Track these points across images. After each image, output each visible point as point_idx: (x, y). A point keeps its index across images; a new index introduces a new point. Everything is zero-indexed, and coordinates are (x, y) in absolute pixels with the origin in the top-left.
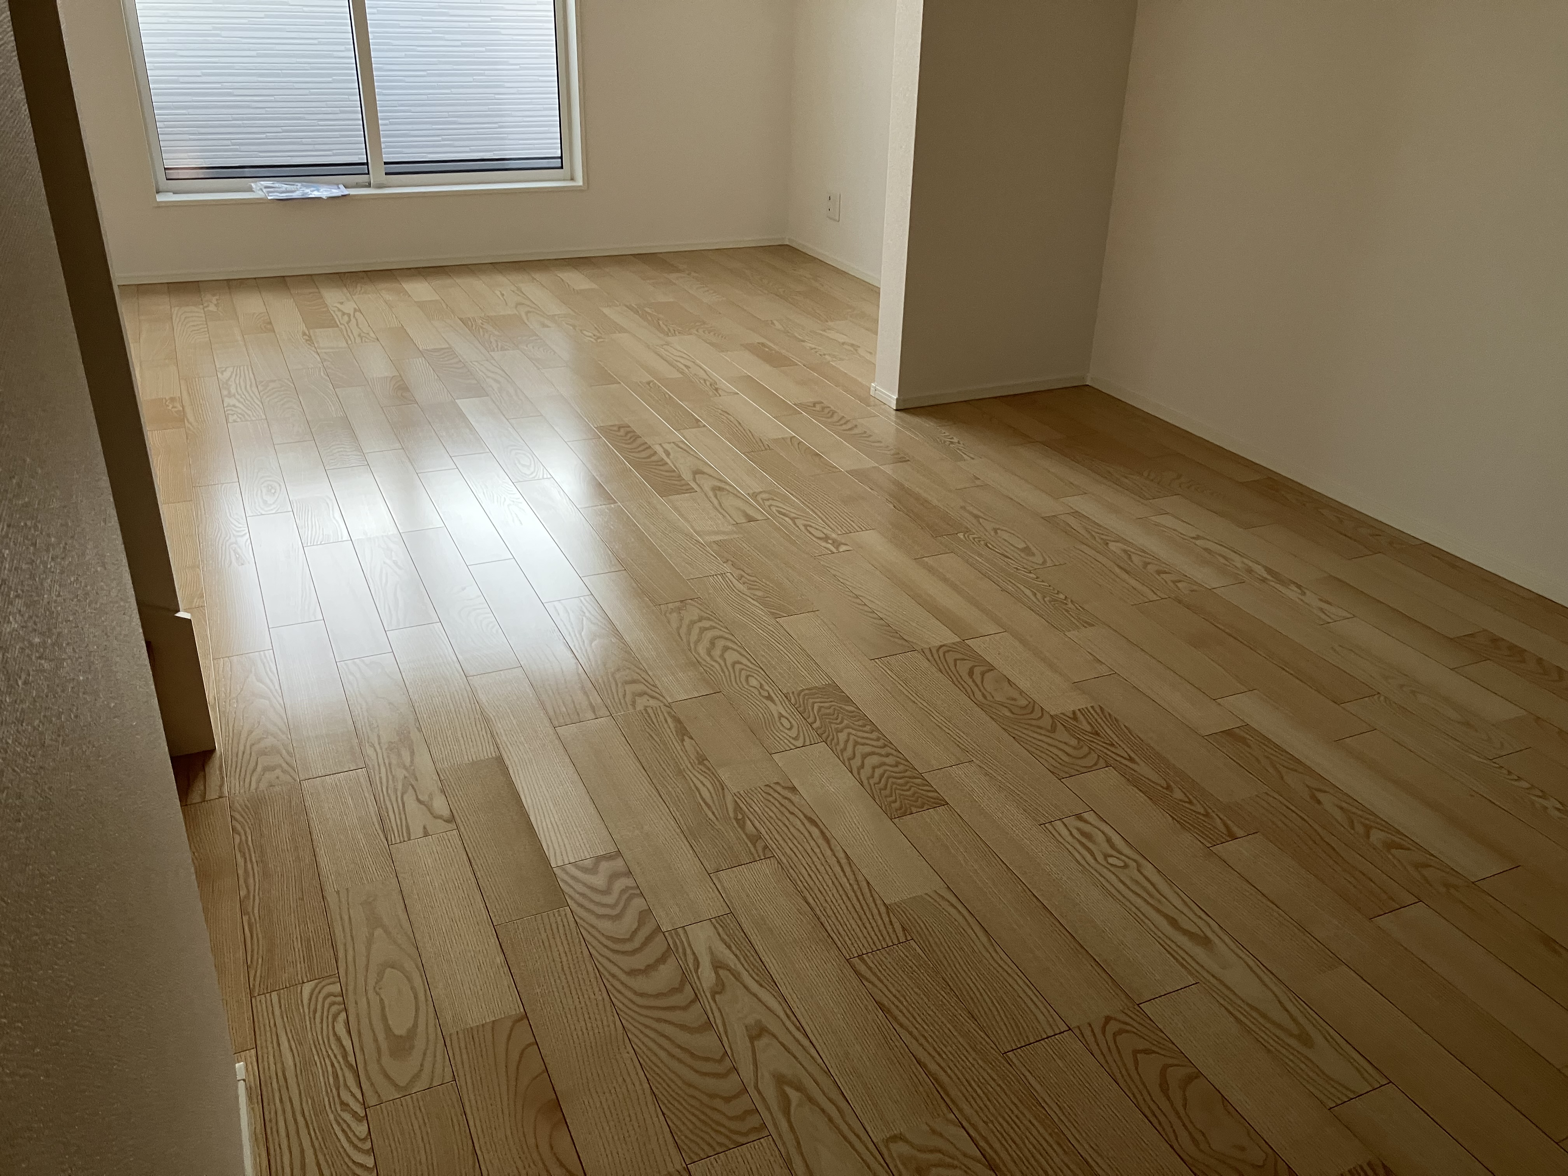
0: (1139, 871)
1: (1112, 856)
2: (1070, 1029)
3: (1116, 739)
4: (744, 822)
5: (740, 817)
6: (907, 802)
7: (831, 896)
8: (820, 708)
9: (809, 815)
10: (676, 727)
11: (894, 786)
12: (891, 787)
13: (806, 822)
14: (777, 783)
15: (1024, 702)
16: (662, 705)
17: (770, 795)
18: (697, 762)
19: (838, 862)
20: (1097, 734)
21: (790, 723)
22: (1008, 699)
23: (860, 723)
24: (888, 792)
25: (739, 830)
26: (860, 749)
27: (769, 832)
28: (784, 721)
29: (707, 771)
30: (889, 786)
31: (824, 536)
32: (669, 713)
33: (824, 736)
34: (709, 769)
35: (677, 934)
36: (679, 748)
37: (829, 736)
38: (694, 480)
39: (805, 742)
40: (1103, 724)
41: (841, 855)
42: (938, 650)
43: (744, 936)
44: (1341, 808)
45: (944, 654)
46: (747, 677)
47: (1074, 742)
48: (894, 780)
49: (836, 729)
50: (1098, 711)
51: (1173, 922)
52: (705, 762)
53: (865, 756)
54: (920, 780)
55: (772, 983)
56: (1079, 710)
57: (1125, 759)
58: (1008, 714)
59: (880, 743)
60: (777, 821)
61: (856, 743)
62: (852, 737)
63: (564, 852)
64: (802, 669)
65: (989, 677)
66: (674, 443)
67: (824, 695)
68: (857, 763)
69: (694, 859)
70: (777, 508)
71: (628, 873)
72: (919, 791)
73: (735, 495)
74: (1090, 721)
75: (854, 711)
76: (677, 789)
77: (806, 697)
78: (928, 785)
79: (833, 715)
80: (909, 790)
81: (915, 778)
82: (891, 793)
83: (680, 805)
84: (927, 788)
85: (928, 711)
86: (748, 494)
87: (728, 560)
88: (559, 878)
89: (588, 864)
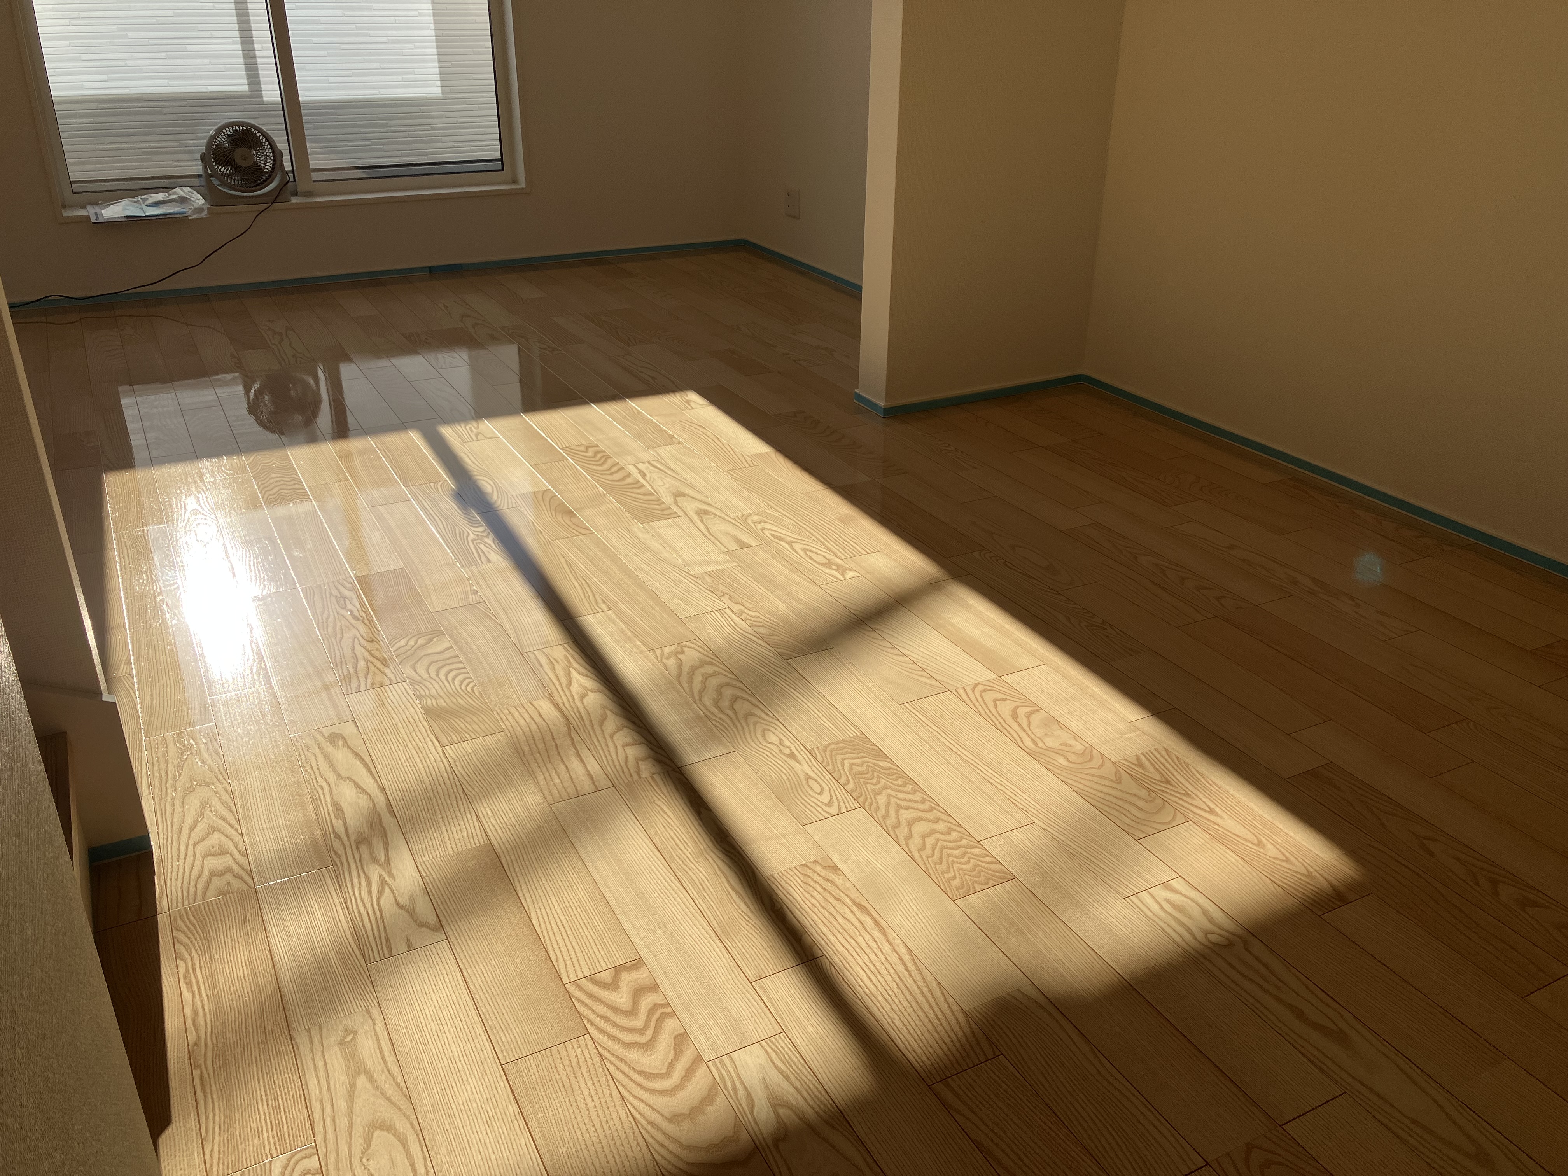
0: (1247, 950)
1: (1213, 933)
2: (1208, 1164)
3: (1190, 787)
4: (783, 913)
5: (777, 906)
6: (967, 877)
7: (898, 1003)
8: (852, 765)
9: (857, 900)
10: (689, 797)
11: (951, 859)
12: (947, 860)
13: (855, 909)
14: (815, 862)
15: (1079, 747)
16: (670, 770)
17: (809, 877)
18: (719, 840)
19: (901, 959)
20: (1168, 782)
21: (820, 785)
22: (1061, 744)
23: (900, 782)
24: (944, 867)
25: (779, 923)
26: (905, 815)
28: (811, 782)
29: (732, 850)
30: (944, 860)
31: (827, 561)
32: (680, 780)
33: (861, 800)
34: (734, 848)
35: (723, 1064)
37: (866, 800)
38: (676, 503)
39: (840, 809)
40: (1171, 769)
42: (973, 690)
45: (981, 692)
46: (764, 731)
47: (1143, 793)
48: (950, 851)
49: (873, 790)
50: (1164, 753)
52: (728, 839)
53: (911, 823)
54: (979, 850)
56: (1143, 754)
57: (1205, 811)
58: (1065, 763)
59: (926, 806)
61: (899, 807)
62: (893, 800)
63: (576, 962)
64: (825, 720)
65: (1036, 719)
66: (649, 462)
67: (854, 750)
68: (903, 831)
69: (731, 963)
70: (770, 532)
71: (654, 987)
72: (980, 863)
73: (723, 518)
74: (1157, 767)
75: (891, 768)
76: (700, 874)
77: (834, 753)
78: (988, 856)
79: (867, 773)
80: (968, 862)
81: (972, 847)
82: (949, 867)
83: (705, 895)
84: (988, 859)
85: (975, 764)
86: (737, 516)
87: (724, 594)
88: (574, 997)
89: (606, 976)
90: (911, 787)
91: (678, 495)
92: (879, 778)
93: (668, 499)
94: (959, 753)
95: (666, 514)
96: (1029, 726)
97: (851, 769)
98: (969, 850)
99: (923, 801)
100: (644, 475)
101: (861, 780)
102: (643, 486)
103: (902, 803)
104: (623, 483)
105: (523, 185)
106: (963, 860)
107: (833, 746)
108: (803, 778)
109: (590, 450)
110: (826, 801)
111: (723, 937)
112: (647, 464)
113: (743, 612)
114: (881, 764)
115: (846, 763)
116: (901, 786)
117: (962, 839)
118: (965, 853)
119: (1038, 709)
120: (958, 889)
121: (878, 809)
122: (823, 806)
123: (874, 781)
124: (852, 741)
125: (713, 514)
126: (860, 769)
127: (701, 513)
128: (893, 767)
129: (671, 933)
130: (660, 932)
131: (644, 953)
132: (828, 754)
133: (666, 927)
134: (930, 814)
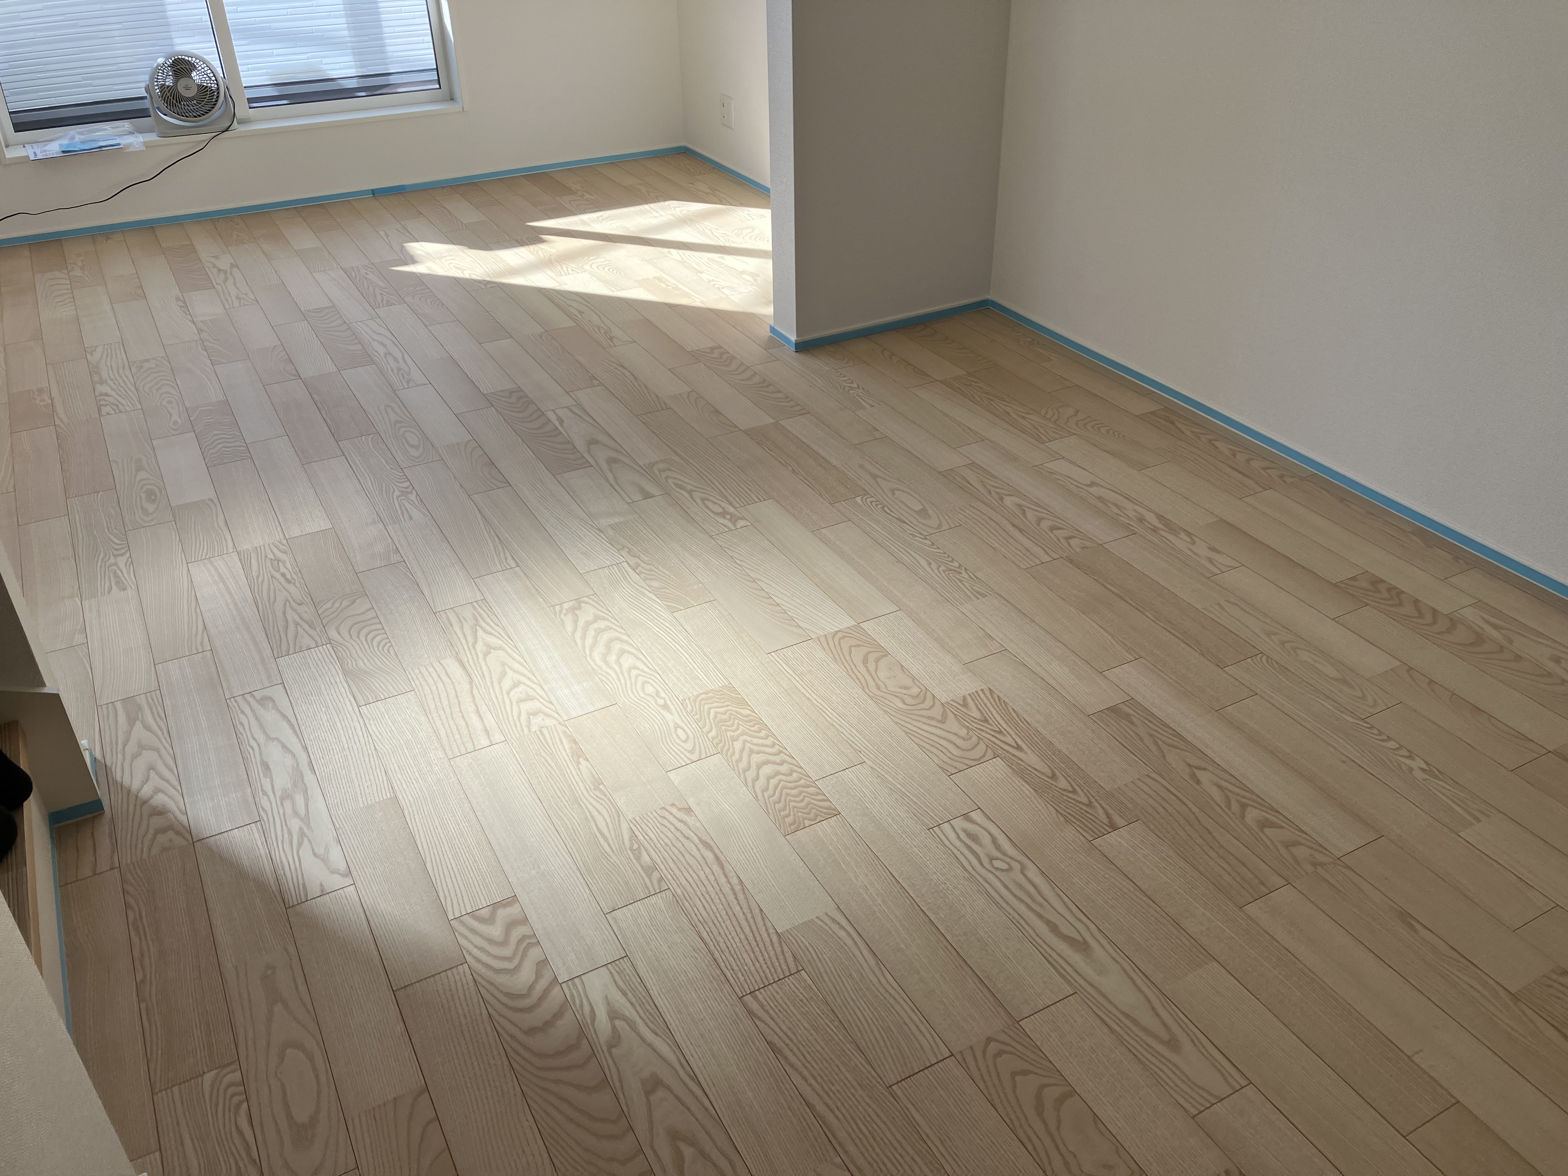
0: (1022, 873)
1: (997, 859)
2: (952, 1055)
3: (1005, 726)
4: (640, 852)
5: (635, 846)
6: (800, 814)
7: (725, 928)
8: (717, 713)
9: (704, 838)
10: (572, 748)
11: (788, 798)
12: (785, 799)
13: (700, 846)
14: (673, 805)
15: (915, 691)
16: (556, 722)
17: (665, 818)
18: (592, 787)
19: (733, 889)
20: (986, 721)
21: (686, 733)
22: (901, 688)
23: (756, 728)
24: (781, 805)
25: (635, 861)
26: (756, 758)
27: (664, 861)
28: (680, 731)
29: (603, 797)
30: (783, 798)
31: (722, 510)
32: (564, 732)
33: (720, 746)
34: (605, 795)
35: (575, 985)
36: (574, 773)
37: (725, 746)
38: (589, 451)
39: (700, 755)
40: (991, 708)
41: (735, 881)
42: (833, 637)
43: (640, 981)
44: (1220, 787)
45: (839, 640)
46: (644, 683)
47: (963, 732)
48: (788, 791)
49: (732, 737)
50: (988, 694)
51: (1054, 928)
52: (601, 787)
53: (759, 767)
54: (812, 789)
55: (668, 1031)
56: (969, 695)
57: (1013, 747)
58: (901, 705)
59: (774, 750)
60: (672, 848)
61: (752, 752)
62: (748, 745)
63: (461, 902)
64: (699, 671)
65: (882, 664)
66: (568, 408)
67: (721, 699)
68: (751, 774)
69: (590, 898)
70: (672, 482)
71: (525, 921)
72: (813, 801)
73: (631, 467)
74: (980, 707)
75: (750, 715)
76: (574, 820)
77: (703, 703)
78: (821, 794)
79: (729, 721)
80: (802, 801)
81: (808, 786)
82: (785, 806)
83: (576, 837)
84: (820, 797)
85: (824, 709)
86: (645, 465)
87: (624, 547)
88: (456, 931)
89: (485, 913)
90: (765, 732)
91: (592, 442)
92: (738, 725)
93: (582, 448)
94: (811, 699)
95: (578, 463)
96: (876, 671)
97: (715, 717)
98: (806, 789)
99: (773, 745)
100: (562, 422)
101: (723, 728)
102: (560, 433)
103: (755, 748)
104: (542, 430)
105: (460, 103)
106: (798, 799)
107: (703, 696)
108: (672, 727)
109: (515, 395)
110: (689, 748)
112: (566, 410)
113: (639, 565)
114: (743, 711)
115: (712, 711)
116: (756, 732)
117: (801, 779)
118: (801, 792)
119: (886, 654)
120: (790, 825)
121: (733, 754)
122: (687, 754)
123: (734, 728)
124: (720, 691)
125: (622, 461)
126: (724, 717)
127: (611, 462)
128: (752, 714)
129: (543, 873)
130: (534, 872)
131: (518, 891)
132: (697, 704)
133: (539, 868)
134: (777, 757)
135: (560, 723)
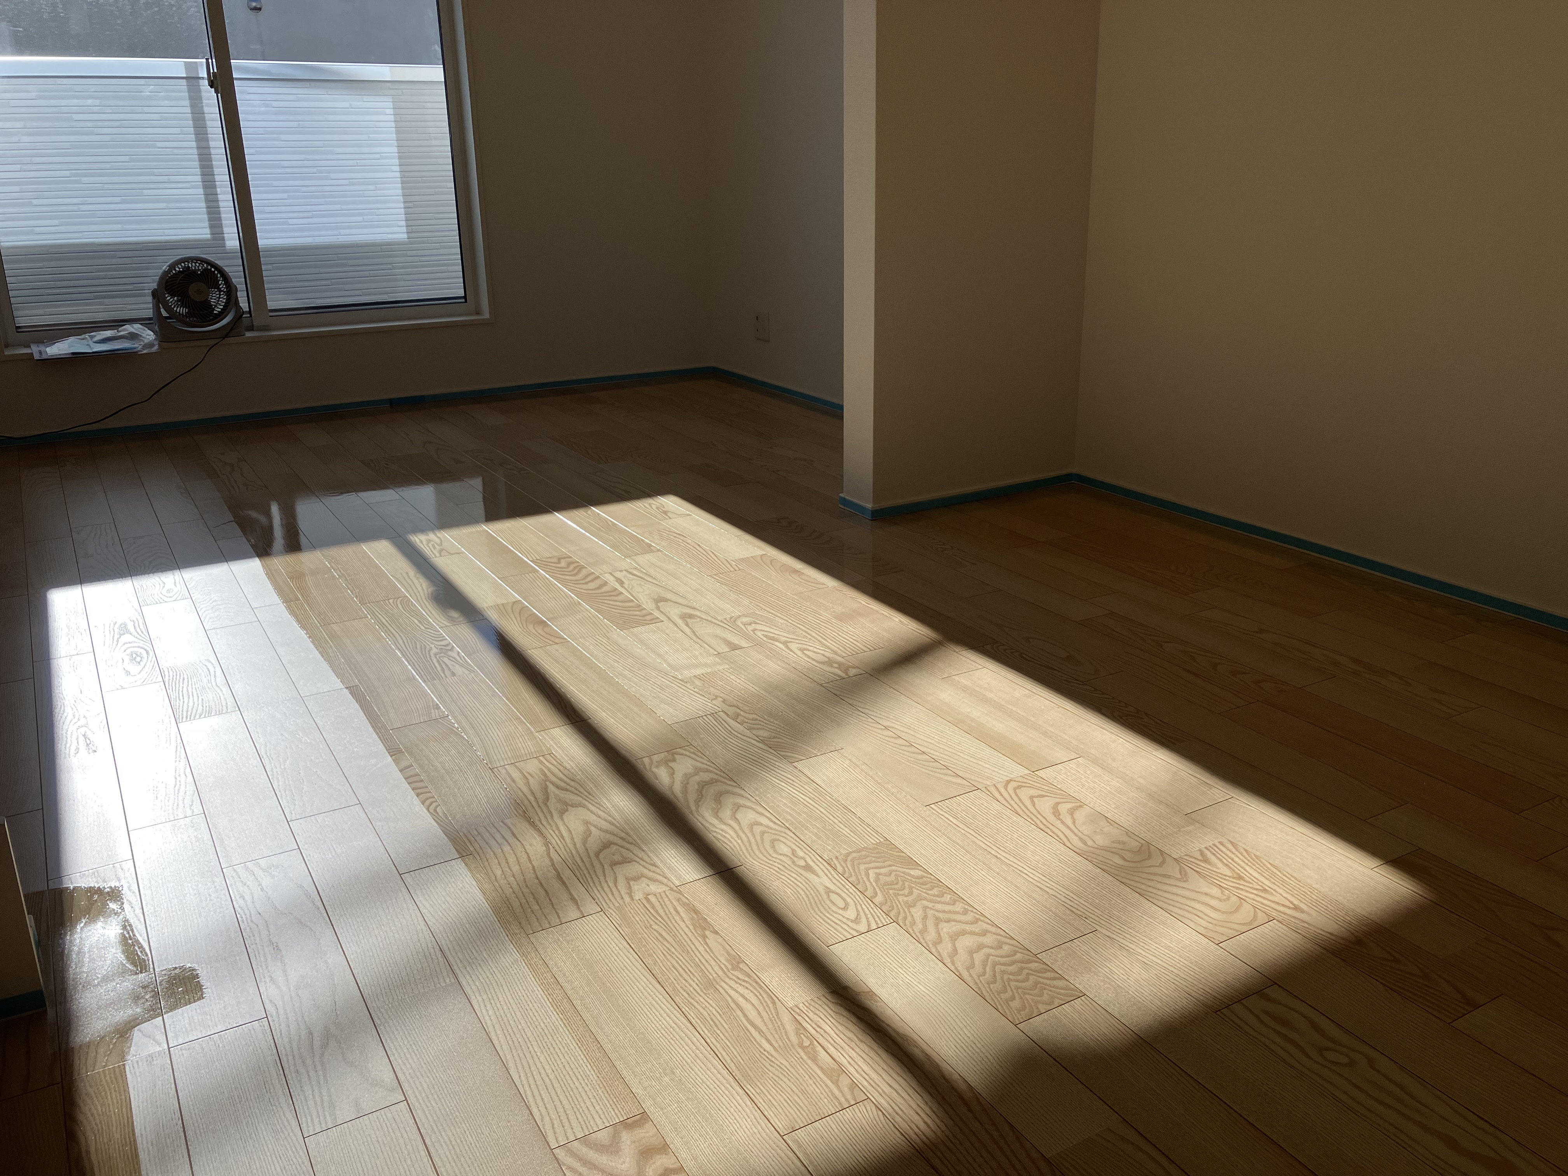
0: (1373, 1068)
3: (1267, 882)
4: (814, 1049)
5: (806, 1043)
6: (1028, 996)
8: (878, 874)
10: (692, 919)
11: (1006, 977)
12: (1002, 978)
15: (1135, 845)
16: (666, 888)
18: (730, 967)
20: (1240, 878)
21: (844, 899)
22: (1113, 842)
23: (935, 891)
24: (998, 986)
25: (810, 1062)
26: (946, 929)
27: (850, 1060)
28: (833, 897)
29: (747, 979)
31: (827, 660)
32: (679, 900)
33: (892, 914)
34: (749, 976)
36: (701, 949)
37: (899, 913)
38: (658, 608)
39: (869, 925)
40: (1243, 863)
42: (1006, 787)
45: (1015, 789)
46: (773, 841)
47: (1217, 892)
48: (1003, 968)
49: (906, 903)
50: (1232, 847)
52: (741, 966)
53: (953, 939)
54: (1036, 965)
56: (1208, 848)
57: (1288, 907)
58: (1121, 862)
59: (970, 917)
61: (938, 921)
62: (930, 913)
63: (565, 1121)
64: (842, 826)
65: (1080, 815)
66: (626, 571)
67: (879, 858)
68: (945, 948)
69: (756, 1114)
70: (763, 633)
71: (664, 1148)
72: (1041, 980)
73: (710, 621)
74: (1225, 862)
75: (924, 877)
76: (711, 1008)
77: (856, 862)
78: (1049, 971)
79: (897, 883)
80: (1026, 979)
81: (1029, 962)
82: (1005, 986)
83: (719, 1032)
85: (1020, 868)
86: (725, 619)
87: (717, 697)
88: (564, 1165)
89: (603, 1137)
90: (949, 896)
91: (659, 600)
92: (911, 888)
93: (649, 606)
94: (999, 856)
95: (647, 619)
96: (1074, 823)
97: (877, 880)
98: (1027, 965)
99: (965, 912)
100: (621, 583)
101: (891, 892)
102: (622, 593)
103: (941, 915)
104: (599, 591)
105: (486, 315)
106: (1020, 978)
107: (854, 855)
108: (822, 892)
109: (563, 561)
110: (853, 917)
111: (744, 1082)
112: (625, 572)
113: (739, 715)
114: (912, 872)
115: (872, 873)
116: (937, 896)
117: (1016, 952)
118: (1022, 969)
119: (1080, 805)
120: (1019, 1011)
121: (913, 923)
122: (851, 924)
123: (906, 891)
124: (875, 849)
125: (699, 617)
126: (888, 879)
127: (685, 617)
128: (926, 875)
129: (680, 1080)
130: (666, 1079)
131: (648, 1105)
132: (849, 864)
133: (673, 1073)
134: (975, 925)
135: (671, 889)
